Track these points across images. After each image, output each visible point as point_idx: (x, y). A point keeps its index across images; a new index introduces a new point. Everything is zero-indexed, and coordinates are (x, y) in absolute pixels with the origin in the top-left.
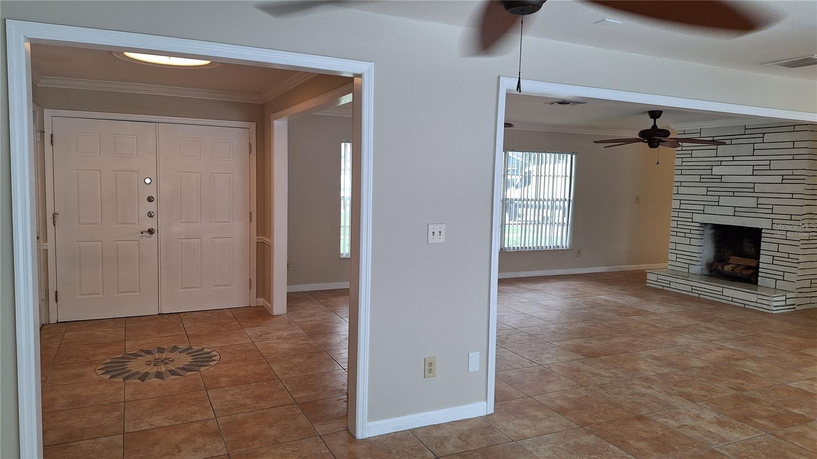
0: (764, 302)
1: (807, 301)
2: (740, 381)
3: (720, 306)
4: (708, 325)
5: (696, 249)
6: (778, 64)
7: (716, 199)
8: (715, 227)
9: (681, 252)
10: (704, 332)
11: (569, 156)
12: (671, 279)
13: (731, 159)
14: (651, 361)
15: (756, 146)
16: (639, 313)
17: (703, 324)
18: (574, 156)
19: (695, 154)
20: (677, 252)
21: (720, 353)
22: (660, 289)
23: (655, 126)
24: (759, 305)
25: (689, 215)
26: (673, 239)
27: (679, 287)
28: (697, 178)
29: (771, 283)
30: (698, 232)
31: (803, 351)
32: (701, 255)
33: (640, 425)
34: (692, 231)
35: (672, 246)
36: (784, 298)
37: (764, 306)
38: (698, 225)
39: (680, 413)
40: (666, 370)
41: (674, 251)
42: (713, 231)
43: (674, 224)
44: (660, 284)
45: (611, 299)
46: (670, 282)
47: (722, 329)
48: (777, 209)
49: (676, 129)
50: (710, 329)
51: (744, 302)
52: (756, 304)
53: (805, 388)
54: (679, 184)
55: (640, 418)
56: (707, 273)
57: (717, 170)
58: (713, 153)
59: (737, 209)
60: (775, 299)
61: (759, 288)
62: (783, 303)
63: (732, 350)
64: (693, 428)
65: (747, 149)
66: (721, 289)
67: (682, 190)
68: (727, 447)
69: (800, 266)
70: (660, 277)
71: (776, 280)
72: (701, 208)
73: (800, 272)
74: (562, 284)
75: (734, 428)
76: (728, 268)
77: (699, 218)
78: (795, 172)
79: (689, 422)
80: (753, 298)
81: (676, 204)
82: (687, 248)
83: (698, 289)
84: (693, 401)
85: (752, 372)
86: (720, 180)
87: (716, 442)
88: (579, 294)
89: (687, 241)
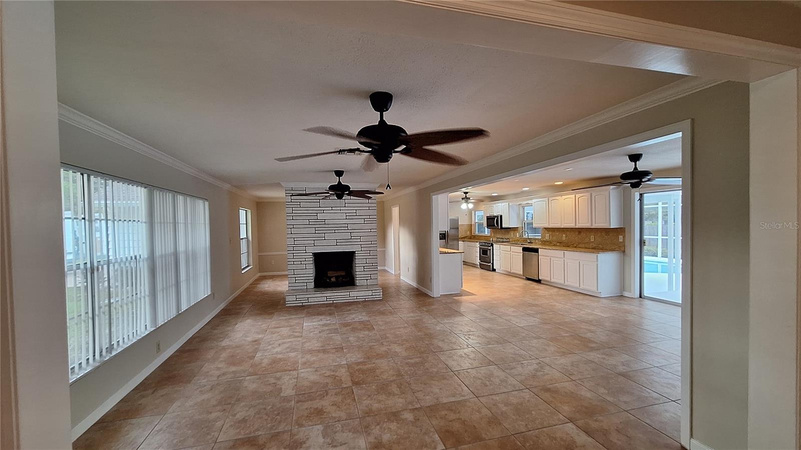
0: (376, 294)
5: (309, 271)
7: (323, 235)
9: (299, 276)
12: (307, 296)
13: (330, 209)
20: (296, 276)
23: (339, 182)
24: (374, 297)
25: (303, 248)
26: (291, 267)
27: (316, 300)
29: (365, 283)
30: (310, 259)
34: (306, 259)
35: (290, 272)
37: (377, 296)
38: (309, 254)
44: (300, 302)
46: (308, 298)
48: (362, 239)
51: (365, 297)
52: (372, 297)
54: (291, 227)
57: (320, 216)
59: (338, 241)
61: (358, 287)
66: (348, 293)
70: (297, 297)
71: (367, 280)
72: (312, 242)
77: (311, 250)
81: (290, 242)
82: (303, 272)
83: (332, 297)
86: (324, 223)
89: (302, 267)
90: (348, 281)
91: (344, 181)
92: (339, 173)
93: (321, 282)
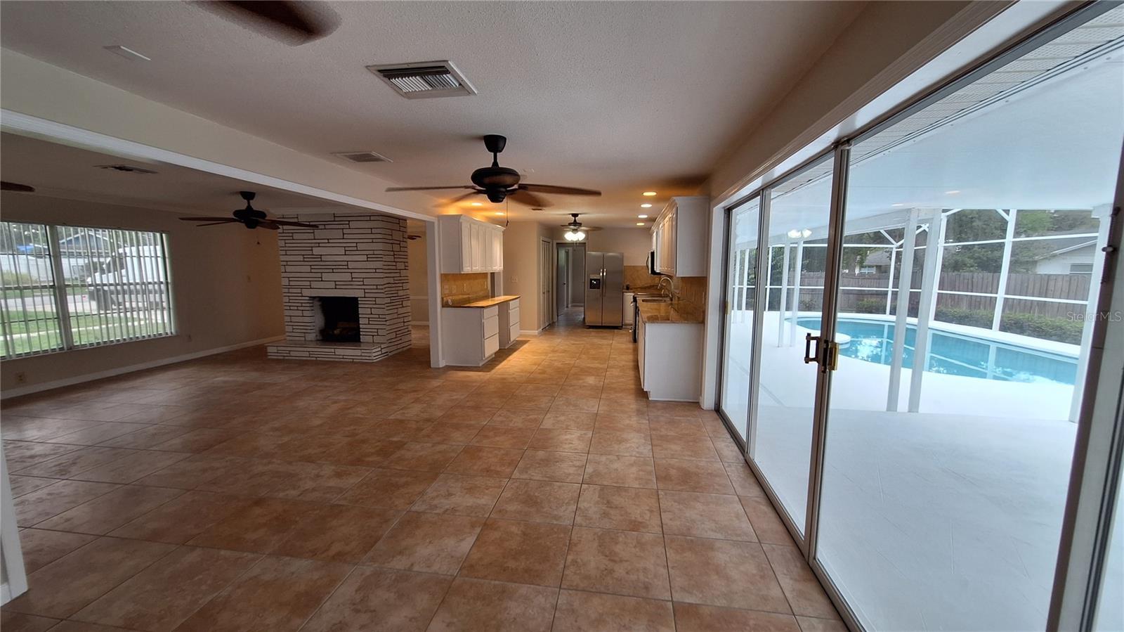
0: (366, 354)
1: (395, 348)
2: (352, 427)
3: (333, 364)
4: (326, 384)
5: (307, 319)
6: (346, 156)
7: (319, 275)
8: (322, 299)
9: (297, 324)
10: (321, 391)
11: (158, 235)
12: (289, 349)
13: (327, 241)
14: (271, 433)
15: (345, 231)
16: (260, 387)
17: (320, 384)
18: (164, 235)
19: (296, 236)
20: (294, 324)
21: (335, 407)
22: (280, 359)
23: (249, 207)
24: (364, 358)
25: (299, 291)
26: (287, 313)
27: (298, 354)
28: (301, 258)
29: (369, 339)
30: (308, 305)
31: (396, 387)
32: (314, 324)
33: (257, 511)
34: (304, 305)
35: (287, 319)
36: (380, 349)
37: (368, 358)
38: (307, 298)
39: (300, 479)
40: (286, 439)
41: (290, 324)
42: (319, 303)
43: (286, 299)
44: (281, 354)
45: (231, 379)
47: (336, 384)
48: (366, 282)
49: (274, 212)
50: (326, 386)
51: (352, 357)
52: (361, 357)
53: (399, 417)
54: (285, 263)
55: (259, 502)
56: (319, 338)
57: (316, 251)
58: (311, 236)
59: (337, 283)
60: (374, 351)
61: (362, 344)
62: (380, 353)
63: (345, 401)
64: (314, 490)
65: (339, 234)
66: (333, 350)
67: (288, 269)
68: (345, 496)
69: (388, 323)
70: (279, 348)
71: (373, 336)
72: (308, 283)
73: (388, 328)
74: (171, 374)
75: (350, 474)
76: (337, 332)
77: (307, 293)
78: (376, 252)
79: (309, 485)
80: (358, 352)
81: (285, 282)
82: (301, 319)
84: (313, 462)
85: (362, 416)
86: (320, 259)
87: (335, 496)
88: (192, 381)
89: (300, 313)
90: (352, 337)
91: (256, 205)
92: (248, 195)
93: (328, 336)
